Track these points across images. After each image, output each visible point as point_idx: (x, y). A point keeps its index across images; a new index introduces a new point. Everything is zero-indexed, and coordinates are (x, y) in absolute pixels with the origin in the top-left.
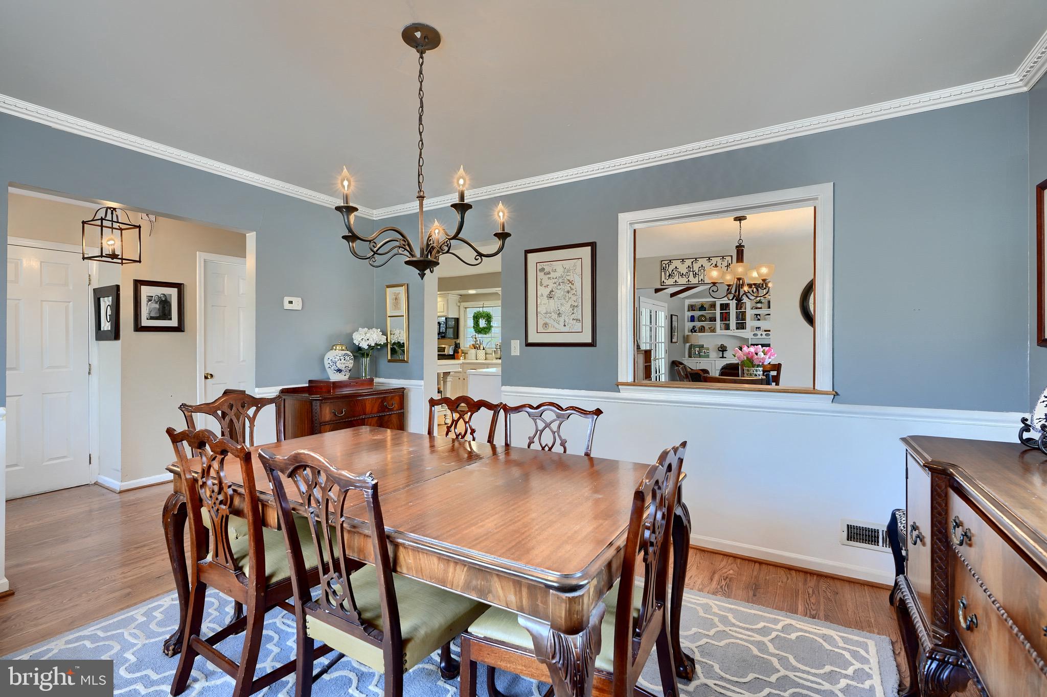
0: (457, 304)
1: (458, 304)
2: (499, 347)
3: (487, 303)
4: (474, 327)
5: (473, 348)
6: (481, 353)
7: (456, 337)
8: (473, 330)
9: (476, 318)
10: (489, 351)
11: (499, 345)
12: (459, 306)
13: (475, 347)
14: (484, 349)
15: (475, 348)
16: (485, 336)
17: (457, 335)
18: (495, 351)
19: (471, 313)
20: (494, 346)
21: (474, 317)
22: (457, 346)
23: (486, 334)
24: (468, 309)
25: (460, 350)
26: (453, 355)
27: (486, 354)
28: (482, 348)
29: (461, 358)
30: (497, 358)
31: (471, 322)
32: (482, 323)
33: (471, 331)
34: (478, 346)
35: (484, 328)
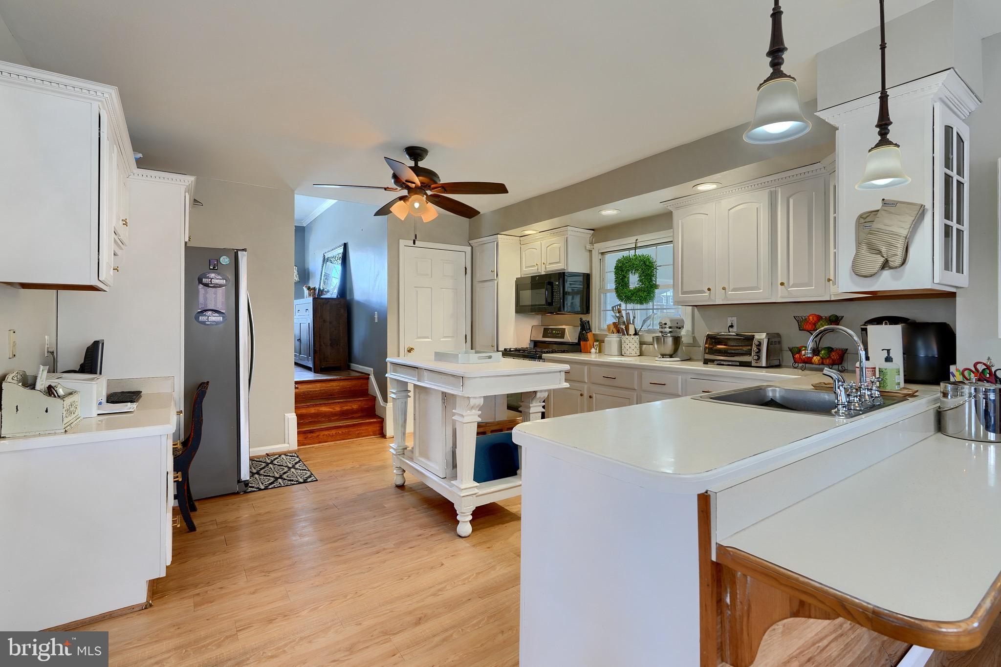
0: (586, 247)
1: (589, 247)
2: (668, 330)
3: (644, 239)
4: (616, 289)
5: (615, 330)
6: (631, 343)
7: (585, 310)
8: (614, 294)
9: (622, 270)
10: (648, 338)
11: (669, 324)
12: (590, 251)
13: (621, 328)
14: (636, 334)
15: (618, 332)
16: (638, 306)
17: (586, 308)
18: (658, 338)
19: (611, 261)
20: (657, 327)
21: (617, 268)
22: (585, 327)
23: (641, 303)
24: (608, 256)
25: (590, 336)
26: (578, 344)
27: (642, 343)
28: (632, 331)
29: (593, 350)
30: (663, 356)
31: (611, 283)
32: (634, 281)
33: (612, 299)
34: (623, 327)
35: (638, 290)
